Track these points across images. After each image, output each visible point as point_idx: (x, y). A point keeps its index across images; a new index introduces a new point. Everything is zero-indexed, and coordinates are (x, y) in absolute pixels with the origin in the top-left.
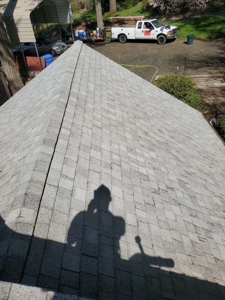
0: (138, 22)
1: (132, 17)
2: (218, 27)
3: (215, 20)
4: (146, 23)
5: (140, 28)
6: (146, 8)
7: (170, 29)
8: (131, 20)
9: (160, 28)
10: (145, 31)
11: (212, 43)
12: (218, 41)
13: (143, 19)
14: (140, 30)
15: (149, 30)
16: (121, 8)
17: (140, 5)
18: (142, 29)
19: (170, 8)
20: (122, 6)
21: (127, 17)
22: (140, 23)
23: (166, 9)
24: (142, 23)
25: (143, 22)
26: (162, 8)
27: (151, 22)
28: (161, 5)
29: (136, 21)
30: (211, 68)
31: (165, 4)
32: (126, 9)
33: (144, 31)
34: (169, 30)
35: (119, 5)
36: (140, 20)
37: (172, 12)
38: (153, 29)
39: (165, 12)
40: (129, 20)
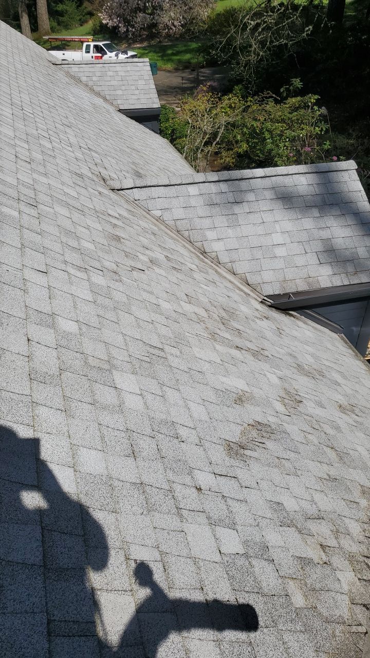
0: (85, 44)
1: (76, 38)
2: (187, 56)
3: (186, 48)
4: (96, 47)
5: (88, 52)
6: (98, 28)
7: (127, 54)
8: (75, 41)
9: (114, 53)
10: (96, 57)
11: (176, 74)
12: (184, 72)
13: (91, 40)
14: (88, 54)
15: (100, 55)
16: (58, 27)
17: (90, 25)
18: (91, 54)
19: (133, 30)
20: (59, 24)
21: (69, 37)
22: (88, 47)
23: (127, 30)
24: (90, 45)
25: (92, 44)
26: (123, 29)
27: (103, 45)
28: (120, 25)
29: (82, 42)
30: (170, 96)
31: (125, 23)
32: (68, 29)
33: (94, 57)
34: (126, 56)
35: (54, 22)
36: (88, 42)
37: (137, 36)
38: (106, 54)
39: (127, 36)
40: (72, 41)
